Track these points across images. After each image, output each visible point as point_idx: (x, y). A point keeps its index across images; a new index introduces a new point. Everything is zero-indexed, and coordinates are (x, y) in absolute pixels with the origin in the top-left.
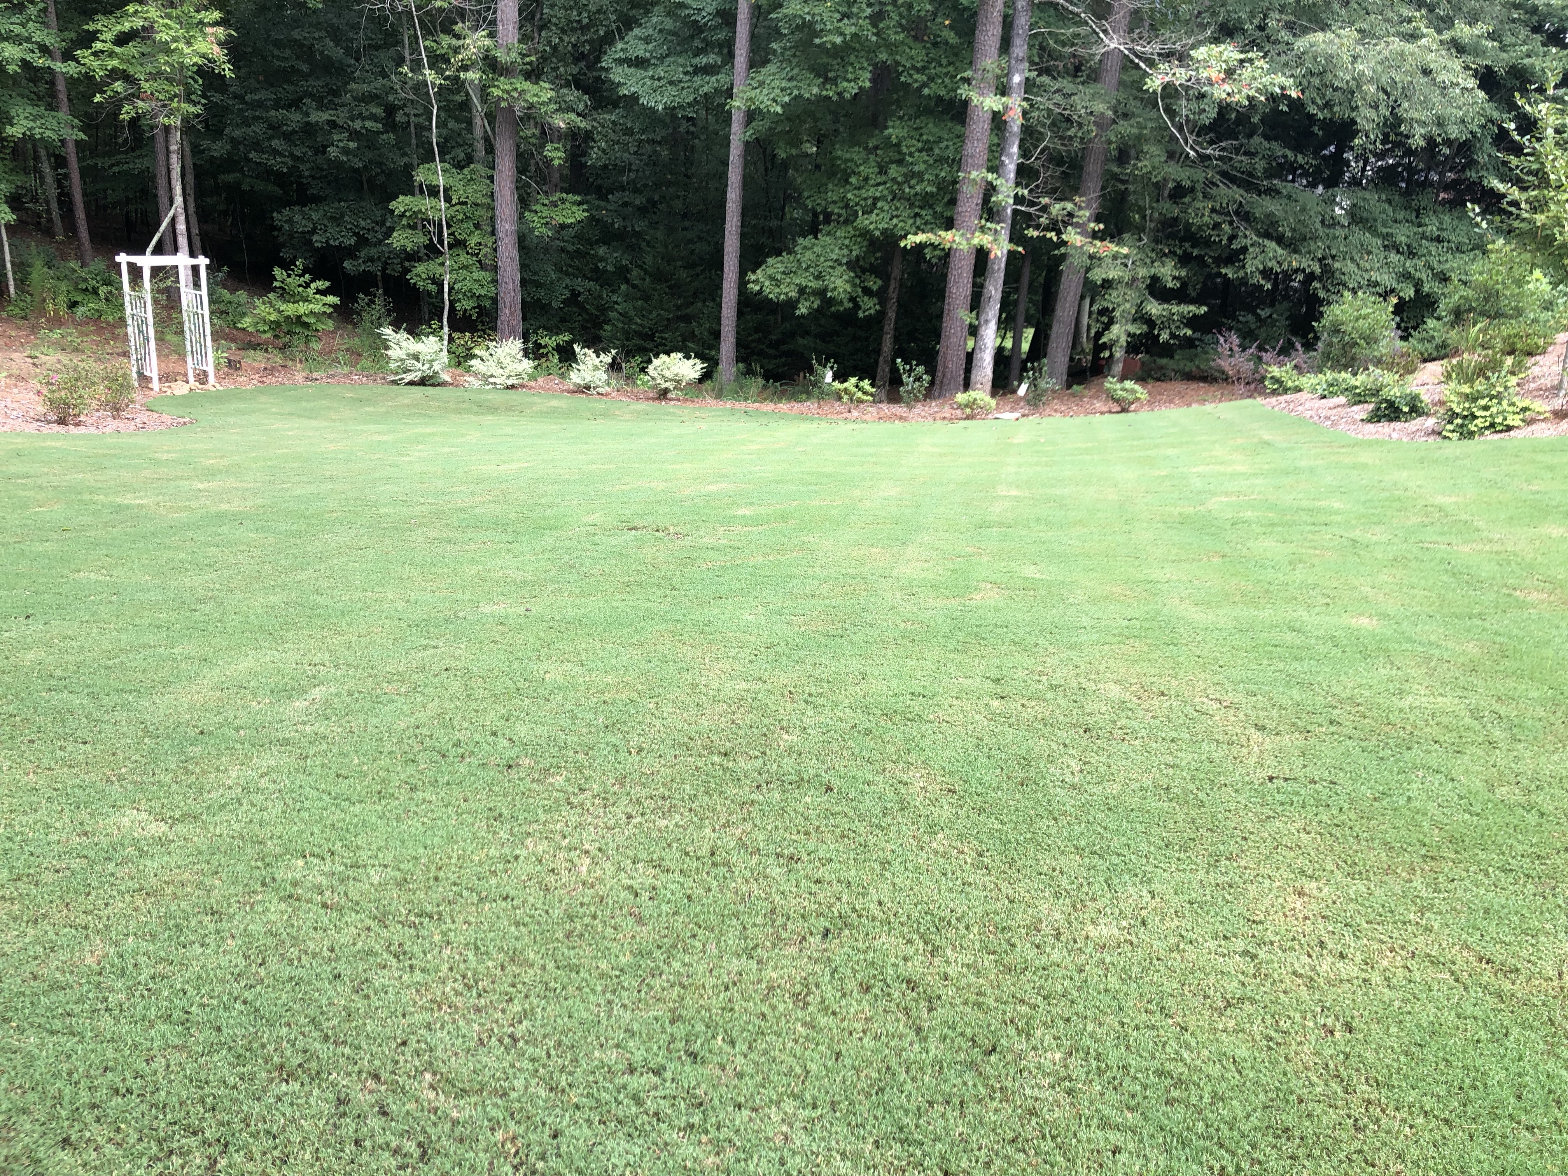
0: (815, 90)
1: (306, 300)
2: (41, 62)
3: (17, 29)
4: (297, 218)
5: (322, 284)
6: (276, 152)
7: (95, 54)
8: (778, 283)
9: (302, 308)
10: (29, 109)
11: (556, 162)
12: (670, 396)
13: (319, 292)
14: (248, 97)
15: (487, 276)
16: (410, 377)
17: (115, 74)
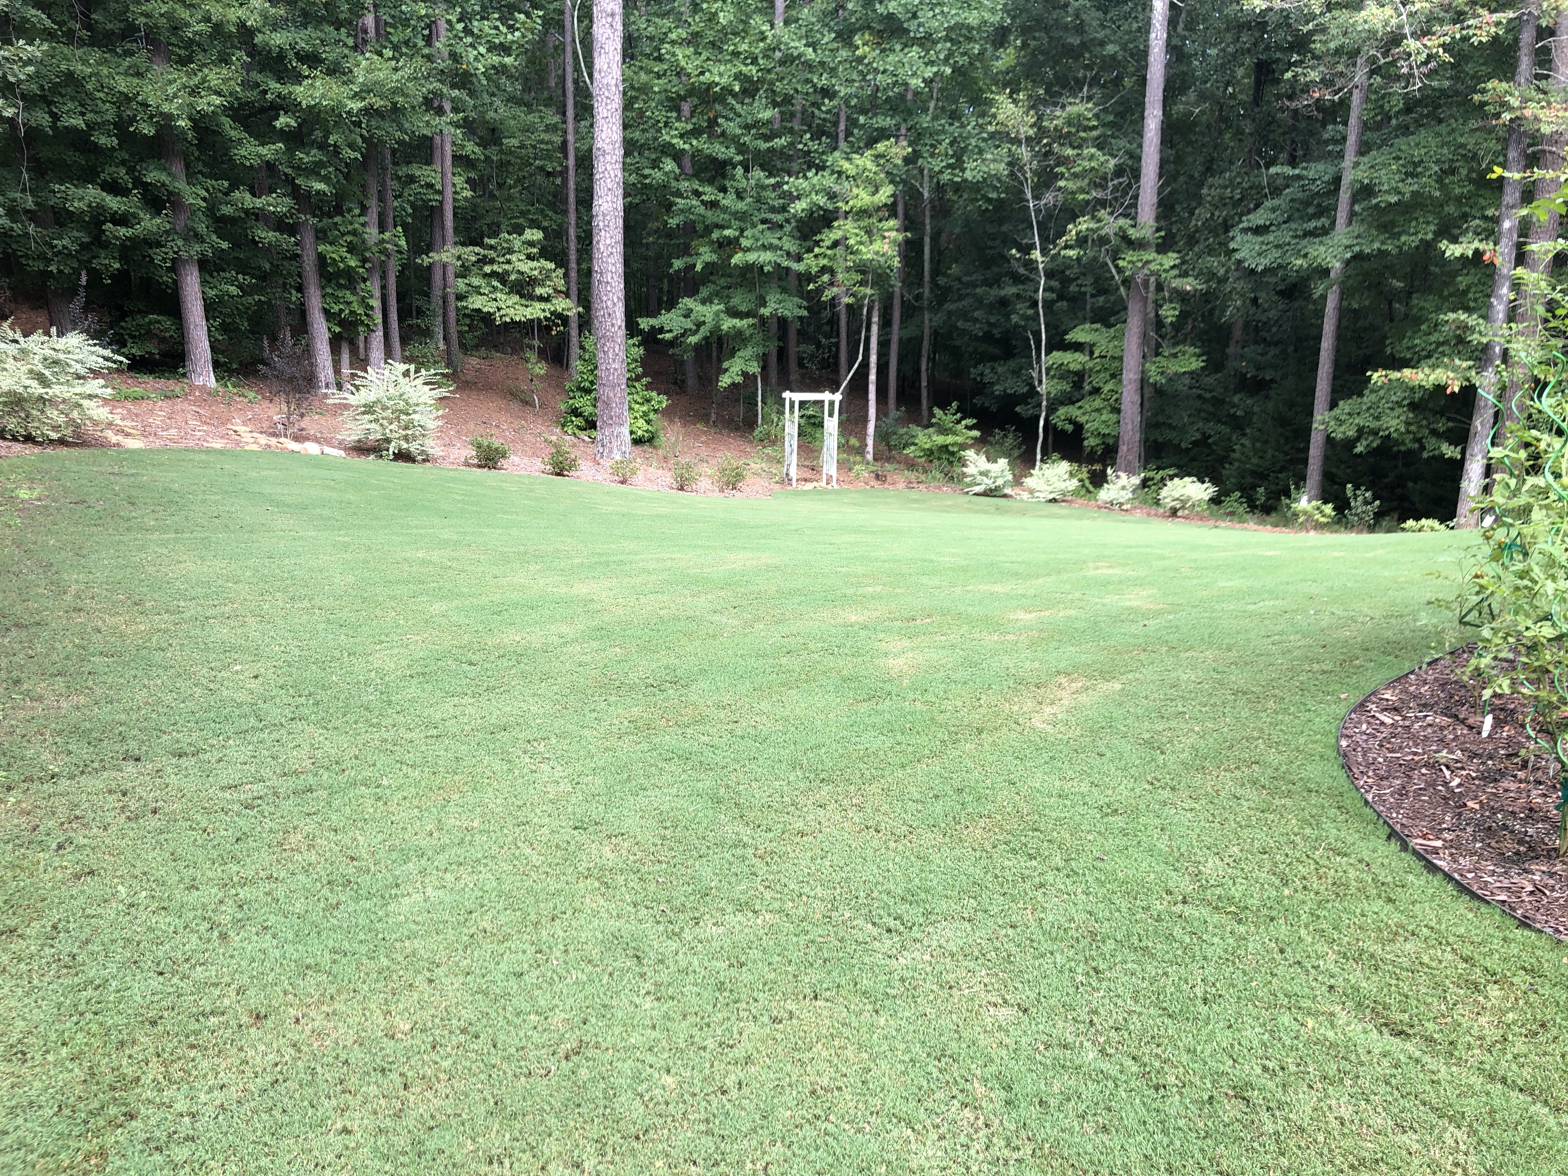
0: (1376, 245)
1: (955, 433)
2: (785, 264)
3: (776, 242)
4: (987, 371)
5: (969, 422)
6: (976, 320)
7: (816, 256)
8: (1341, 422)
9: (950, 439)
10: (778, 296)
11: (1169, 320)
12: (1180, 513)
13: (968, 427)
14: (965, 279)
15: (1114, 417)
16: (977, 489)
17: (824, 270)
